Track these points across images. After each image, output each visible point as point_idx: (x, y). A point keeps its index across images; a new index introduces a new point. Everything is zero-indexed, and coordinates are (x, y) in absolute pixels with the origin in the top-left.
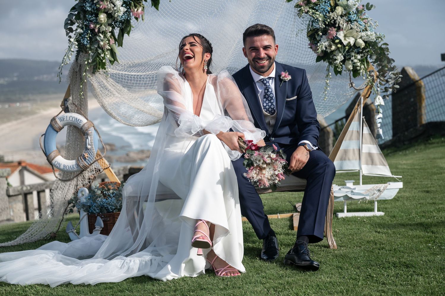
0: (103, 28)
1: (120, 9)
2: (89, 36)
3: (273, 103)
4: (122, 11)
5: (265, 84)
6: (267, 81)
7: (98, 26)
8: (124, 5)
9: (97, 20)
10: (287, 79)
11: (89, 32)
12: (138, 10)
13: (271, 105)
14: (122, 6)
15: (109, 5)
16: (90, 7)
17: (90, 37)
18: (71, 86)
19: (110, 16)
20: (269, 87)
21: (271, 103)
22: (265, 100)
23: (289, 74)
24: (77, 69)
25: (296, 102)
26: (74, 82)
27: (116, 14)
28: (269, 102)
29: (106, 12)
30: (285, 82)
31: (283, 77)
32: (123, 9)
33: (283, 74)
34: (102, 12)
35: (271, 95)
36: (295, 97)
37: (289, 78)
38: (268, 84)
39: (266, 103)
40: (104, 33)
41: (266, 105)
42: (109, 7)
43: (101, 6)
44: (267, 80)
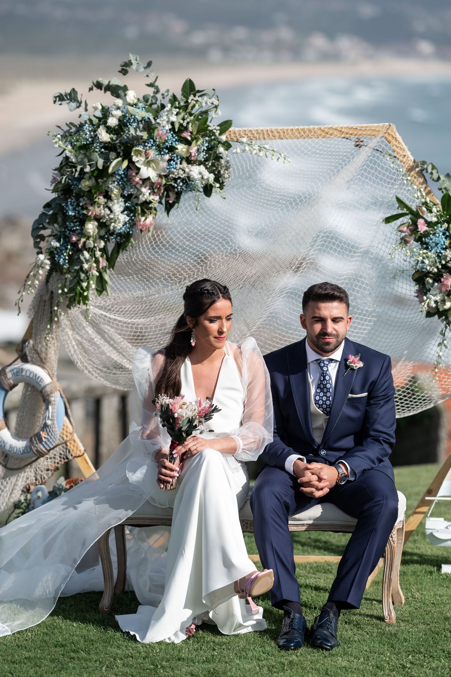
0: (91, 243)
1: (119, 217)
2: (69, 253)
3: (329, 397)
4: (121, 221)
5: (321, 368)
6: (324, 364)
7: (83, 240)
8: (126, 212)
9: (82, 230)
10: (356, 366)
11: (69, 247)
12: (146, 219)
13: (327, 400)
14: (122, 212)
15: (103, 211)
16: (74, 210)
17: (69, 255)
18: (35, 322)
19: (103, 225)
20: (326, 373)
21: (327, 397)
22: (318, 391)
23: (361, 359)
24: (47, 297)
25: (365, 401)
26: (39, 316)
27: (113, 224)
28: (324, 396)
29: (97, 219)
30: (353, 369)
31: (351, 363)
32: (123, 218)
33: (351, 358)
34: (90, 220)
35: (328, 386)
36: (365, 394)
37: (361, 365)
38: (325, 369)
39: (319, 396)
40: (91, 251)
41: (320, 400)
42: (102, 214)
43: (90, 213)
44: (325, 362)
